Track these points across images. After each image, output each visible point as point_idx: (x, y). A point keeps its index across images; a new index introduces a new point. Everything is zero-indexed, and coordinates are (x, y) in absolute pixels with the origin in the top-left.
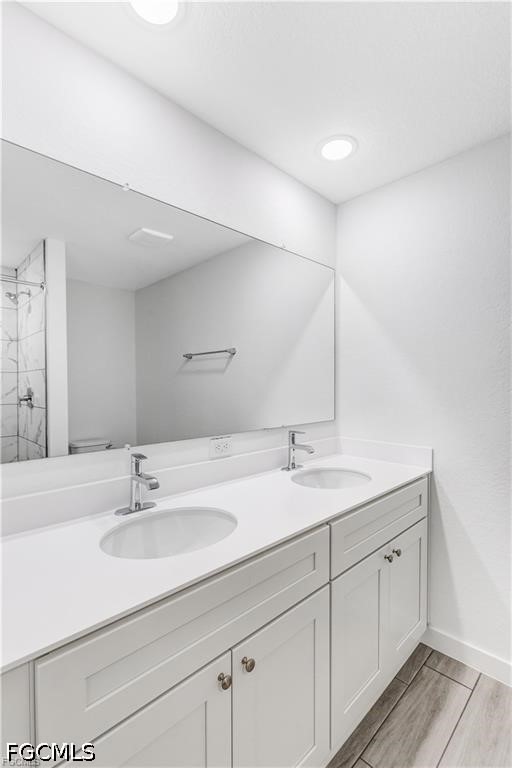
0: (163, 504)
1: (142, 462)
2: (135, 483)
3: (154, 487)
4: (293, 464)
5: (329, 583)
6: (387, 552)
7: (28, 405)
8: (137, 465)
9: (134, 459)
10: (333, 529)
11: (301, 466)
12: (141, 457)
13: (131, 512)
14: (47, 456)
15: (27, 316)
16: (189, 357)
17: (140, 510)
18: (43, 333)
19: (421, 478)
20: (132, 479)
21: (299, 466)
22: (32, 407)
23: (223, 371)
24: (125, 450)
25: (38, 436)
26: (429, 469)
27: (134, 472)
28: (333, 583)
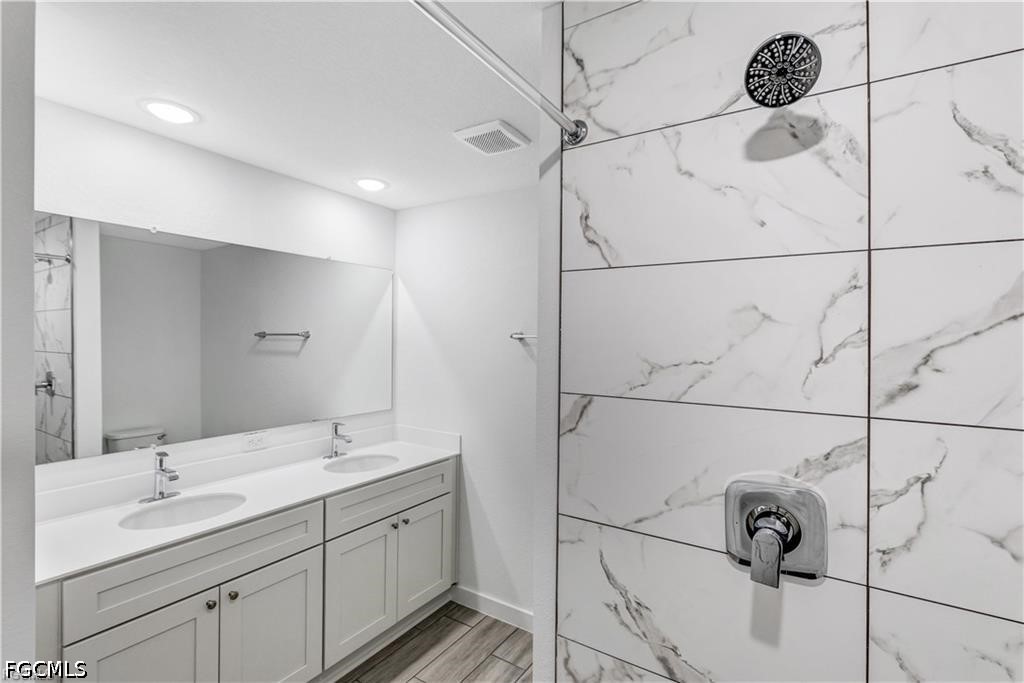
0: (185, 494)
1: (165, 459)
2: (158, 477)
3: (174, 478)
4: (336, 452)
5: (325, 542)
6: (394, 520)
7: (47, 392)
8: (161, 461)
9: (159, 458)
10: (327, 503)
11: (345, 454)
12: (165, 454)
13: (155, 500)
14: (73, 458)
15: (46, 286)
16: (262, 335)
17: (163, 497)
18: (69, 311)
19: (447, 459)
20: (157, 473)
21: (341, 454)
22: (52, 394)
23: (297, 354)
24: (151, 449)
25: (61, 429)
26: (458, 452)
27: (158, 467)
28: (327, 544)
